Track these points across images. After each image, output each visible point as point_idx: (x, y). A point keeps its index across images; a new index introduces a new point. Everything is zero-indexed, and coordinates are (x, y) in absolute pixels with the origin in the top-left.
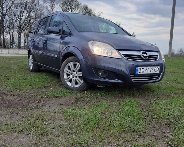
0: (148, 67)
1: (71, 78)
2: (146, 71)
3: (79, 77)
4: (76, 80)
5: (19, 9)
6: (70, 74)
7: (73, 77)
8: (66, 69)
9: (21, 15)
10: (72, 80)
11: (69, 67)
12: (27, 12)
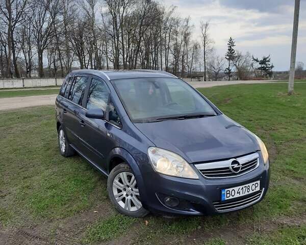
0: (241, 187)
1: (124, 196)
2: (238, 193)
3: (137, 196)
4: (131, 200)
5: (37, 10)
6: (121, 189)
7: (127, 195)
8: (116, 181)
9: (41, 21)
10: (126, 200)
11: (121, 178)
12: (51, 14)
